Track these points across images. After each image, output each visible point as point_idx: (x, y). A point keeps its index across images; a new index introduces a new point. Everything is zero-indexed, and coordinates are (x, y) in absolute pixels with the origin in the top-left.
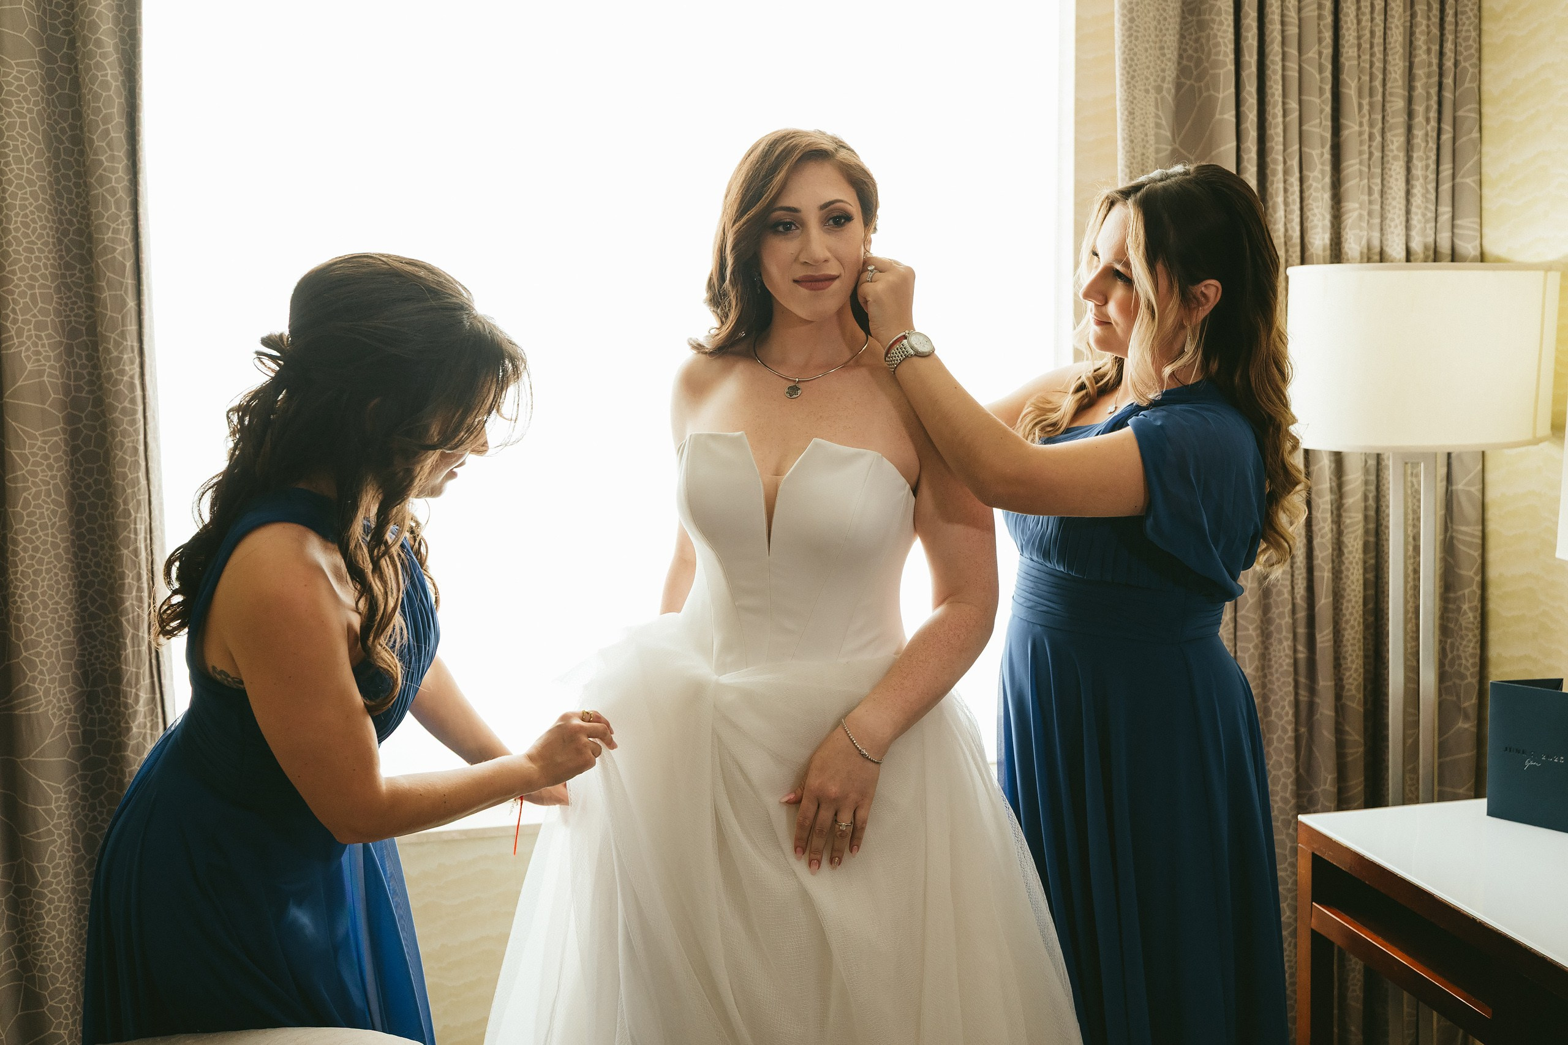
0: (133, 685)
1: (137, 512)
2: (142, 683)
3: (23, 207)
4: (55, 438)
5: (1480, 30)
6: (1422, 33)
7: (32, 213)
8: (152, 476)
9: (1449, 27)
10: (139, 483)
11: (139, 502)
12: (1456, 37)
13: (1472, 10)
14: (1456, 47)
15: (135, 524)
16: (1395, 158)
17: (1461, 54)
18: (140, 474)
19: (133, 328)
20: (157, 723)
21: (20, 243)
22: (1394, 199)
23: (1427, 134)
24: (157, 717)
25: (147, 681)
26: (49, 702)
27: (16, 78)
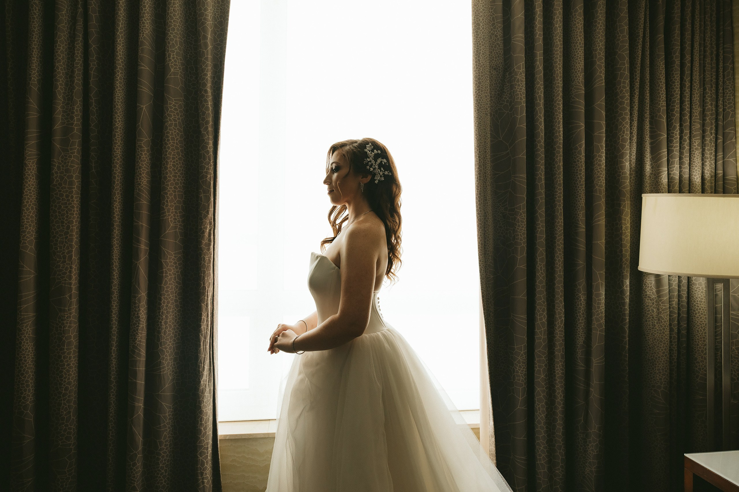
0: (202, 363)
1: (208, 288)
2: (206, 362)
3: (173, 158)
4: (180, 255)
5: (735, 96)
6: (708, 97)
7: (177, 161)
8: (215, 272)
9: (721, 95)
10: (210, 275)
11: (209, 283)
12: (724, 99)
13: (731, 87)
14: (724, 103)
15: (208, 293)
16: (697, 149)
17: (726, 106)
18: (211, 271)
19: (212, 209)
20: (211, 379)
21: (171, 173)
22: (696, 166)
23: (711, 139)
24: (211, 377)
25: (208, 361)
26: (168, 369)
27: (174, 105)
